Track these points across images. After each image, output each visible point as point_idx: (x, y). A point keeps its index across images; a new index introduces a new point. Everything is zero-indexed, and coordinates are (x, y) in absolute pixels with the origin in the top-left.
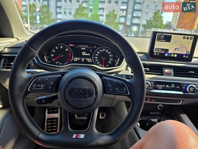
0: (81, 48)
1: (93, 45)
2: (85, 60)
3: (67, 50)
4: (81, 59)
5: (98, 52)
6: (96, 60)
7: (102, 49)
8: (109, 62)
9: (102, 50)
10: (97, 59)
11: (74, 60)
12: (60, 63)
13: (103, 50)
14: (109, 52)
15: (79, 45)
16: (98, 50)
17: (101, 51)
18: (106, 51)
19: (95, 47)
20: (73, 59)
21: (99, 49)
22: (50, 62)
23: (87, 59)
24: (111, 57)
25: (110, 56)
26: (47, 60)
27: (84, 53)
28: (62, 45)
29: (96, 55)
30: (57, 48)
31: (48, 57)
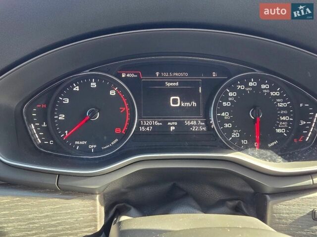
0: (163, 83)
1: (207, 69)
2: (181, 124)
3: (112, 93)
4: (165, 123)
5: (230, 94)
6: (227, 125)
7: (245, 81)
8: (278, 131)
9: (247, 86)
10: (228, 121)
11: (142, 129)
12: (89, 143)
13: (251, 84)
14: (272, 89)
15: (157, 74)
16: (229, 86)
17: (242, 87)
18: (263, 86)
19: (214, 74)
20: (139, 125)
21: (235, 83)
22: (51, 142)
23: (188, 123)
24: (283, 108)
25: (281, 105)
26: (40, 137)
27: (175, 101)
28: (96, 77)
29: (225, 104)
30: (77, 89)
31: (44, 125)
